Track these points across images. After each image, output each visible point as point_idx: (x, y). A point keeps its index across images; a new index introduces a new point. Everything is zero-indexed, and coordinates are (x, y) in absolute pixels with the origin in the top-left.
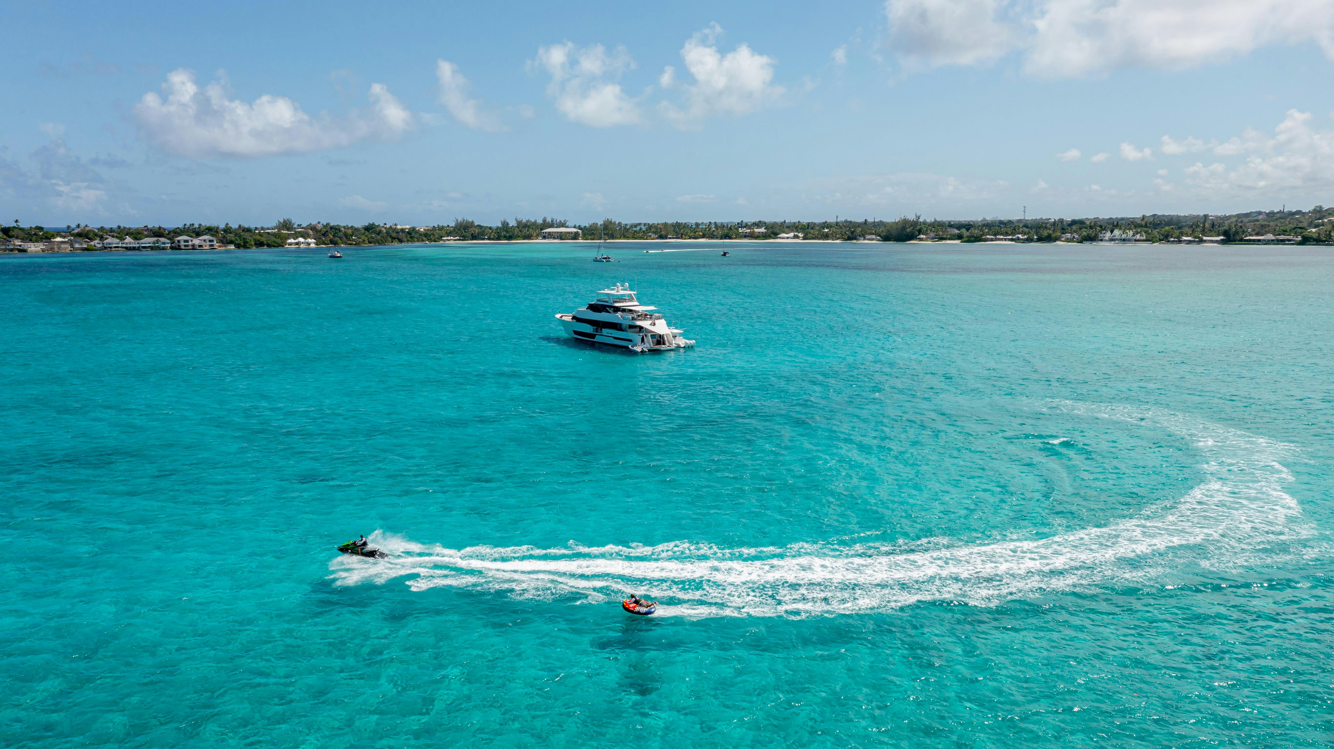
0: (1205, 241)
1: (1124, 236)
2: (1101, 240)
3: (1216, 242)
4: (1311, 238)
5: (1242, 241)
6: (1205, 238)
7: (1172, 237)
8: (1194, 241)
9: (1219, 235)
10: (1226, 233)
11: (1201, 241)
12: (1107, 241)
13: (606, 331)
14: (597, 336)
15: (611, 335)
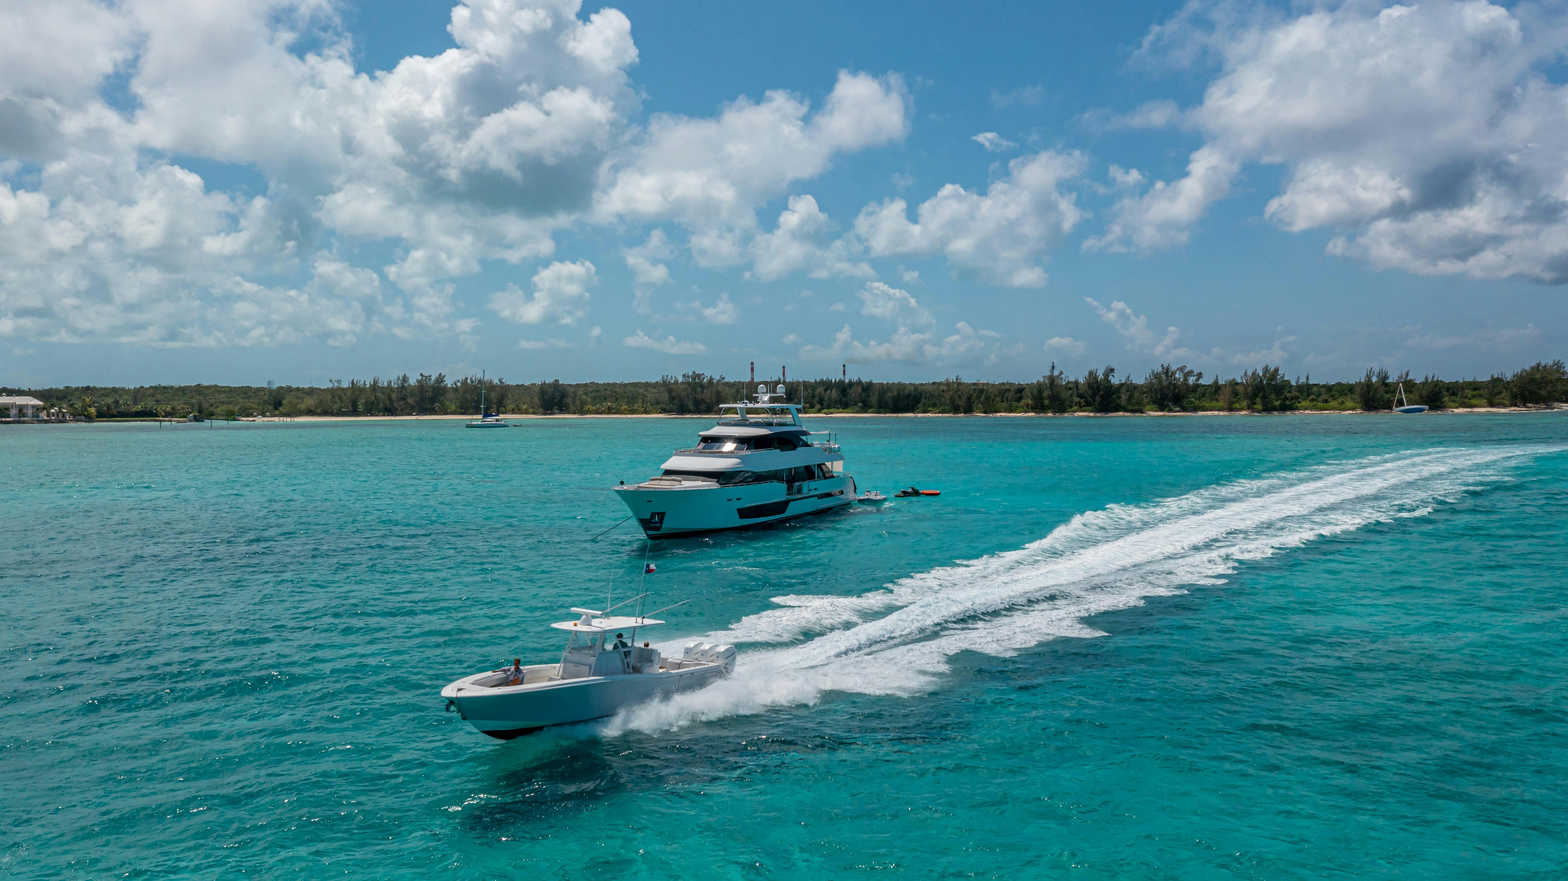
13: (809, 487)
14: (791, 503)
15: (813, 493)
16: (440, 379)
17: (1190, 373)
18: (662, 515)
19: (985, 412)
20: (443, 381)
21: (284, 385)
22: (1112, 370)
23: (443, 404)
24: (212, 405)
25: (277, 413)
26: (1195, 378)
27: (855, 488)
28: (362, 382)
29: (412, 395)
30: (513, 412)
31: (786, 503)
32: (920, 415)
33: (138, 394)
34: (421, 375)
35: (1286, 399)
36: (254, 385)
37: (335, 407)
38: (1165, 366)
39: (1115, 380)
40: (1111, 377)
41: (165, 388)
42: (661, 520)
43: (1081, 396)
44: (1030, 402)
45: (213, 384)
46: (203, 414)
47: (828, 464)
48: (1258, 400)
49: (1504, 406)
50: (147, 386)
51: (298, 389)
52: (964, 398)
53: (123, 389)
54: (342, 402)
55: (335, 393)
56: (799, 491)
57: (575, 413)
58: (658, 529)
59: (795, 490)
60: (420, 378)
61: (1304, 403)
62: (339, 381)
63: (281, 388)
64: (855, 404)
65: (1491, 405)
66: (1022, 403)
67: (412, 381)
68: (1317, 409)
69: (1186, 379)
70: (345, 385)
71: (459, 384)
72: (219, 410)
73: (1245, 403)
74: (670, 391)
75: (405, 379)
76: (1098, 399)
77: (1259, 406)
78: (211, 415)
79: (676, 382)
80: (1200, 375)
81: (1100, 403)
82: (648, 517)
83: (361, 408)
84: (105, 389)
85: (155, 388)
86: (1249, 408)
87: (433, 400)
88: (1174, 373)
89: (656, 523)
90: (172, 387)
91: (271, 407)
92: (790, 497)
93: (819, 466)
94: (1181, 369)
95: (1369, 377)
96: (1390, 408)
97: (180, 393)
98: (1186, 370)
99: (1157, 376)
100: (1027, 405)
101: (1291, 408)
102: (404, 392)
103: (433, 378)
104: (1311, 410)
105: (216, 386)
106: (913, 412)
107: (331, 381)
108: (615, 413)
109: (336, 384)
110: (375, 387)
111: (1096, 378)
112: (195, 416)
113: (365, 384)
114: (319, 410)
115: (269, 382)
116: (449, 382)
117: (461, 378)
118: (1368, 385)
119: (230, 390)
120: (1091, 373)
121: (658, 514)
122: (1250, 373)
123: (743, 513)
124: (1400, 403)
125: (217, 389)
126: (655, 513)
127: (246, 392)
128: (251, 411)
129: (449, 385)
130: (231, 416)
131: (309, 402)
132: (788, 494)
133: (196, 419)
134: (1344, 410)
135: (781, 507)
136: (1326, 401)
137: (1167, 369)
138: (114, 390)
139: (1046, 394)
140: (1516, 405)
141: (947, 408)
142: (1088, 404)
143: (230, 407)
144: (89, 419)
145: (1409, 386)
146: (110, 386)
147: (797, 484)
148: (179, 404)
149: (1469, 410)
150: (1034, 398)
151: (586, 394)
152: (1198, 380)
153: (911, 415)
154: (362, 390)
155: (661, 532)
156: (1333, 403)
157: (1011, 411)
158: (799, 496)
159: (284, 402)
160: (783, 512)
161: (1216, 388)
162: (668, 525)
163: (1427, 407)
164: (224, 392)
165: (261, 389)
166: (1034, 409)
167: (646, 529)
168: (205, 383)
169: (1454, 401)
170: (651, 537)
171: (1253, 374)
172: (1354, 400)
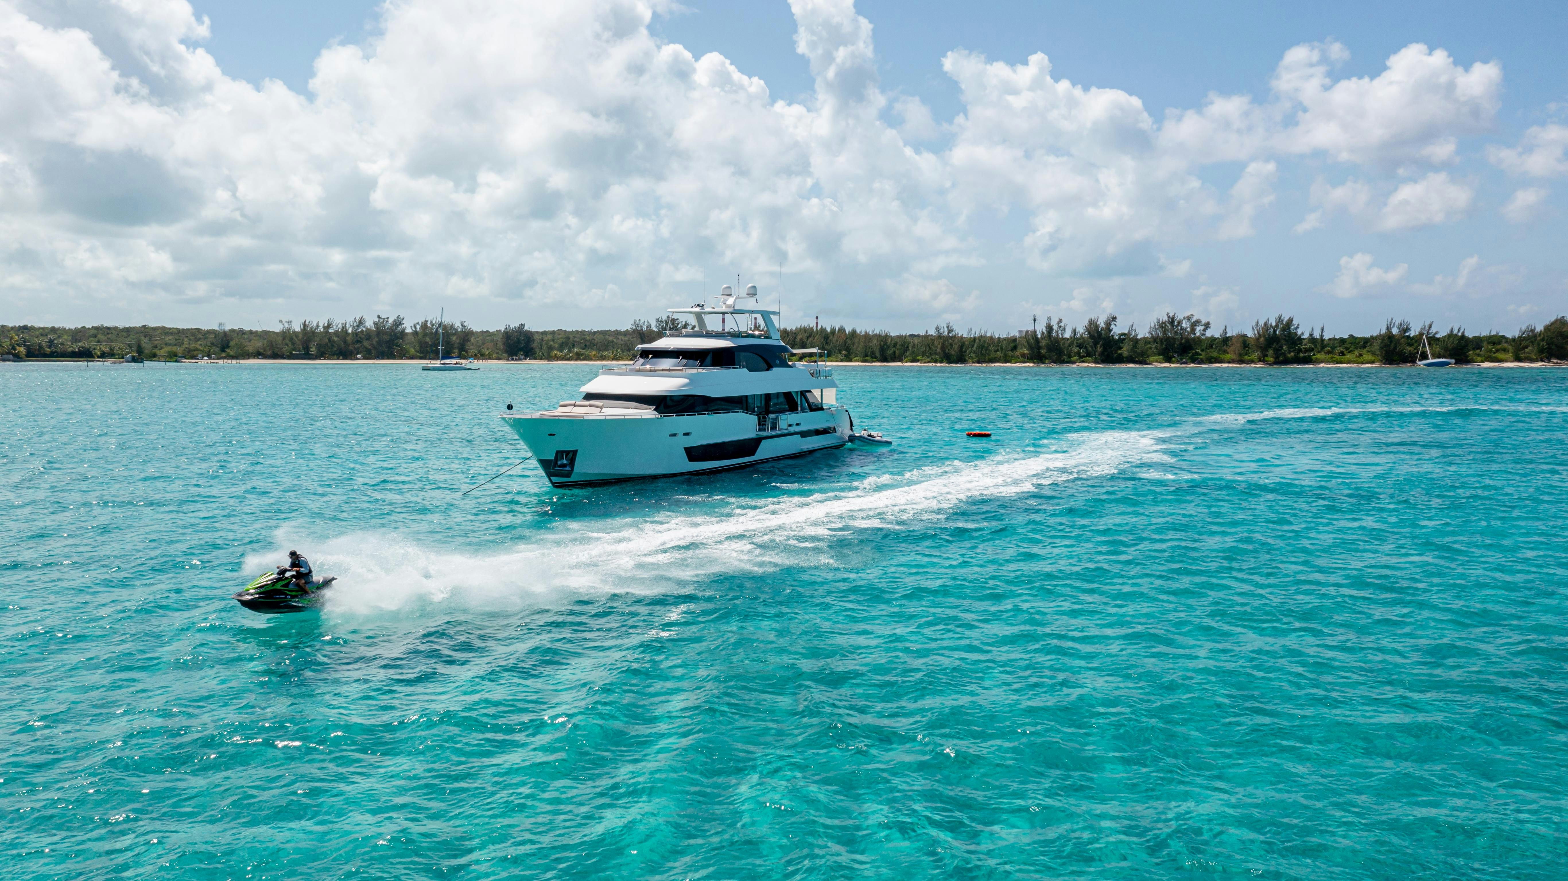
13: (786, 420)
14: (764, 442)
15: (795, 429)
16: (398, 322)
17: (1198, 322)
18: (572, 456)
19: (979, 362)
20: (401, 324)
21: (236, 328)
22: (1114, 319)
23: (403, 349)
24: (156, 347)
25: (224, 355)
26: (1202, 328)
27: (852, 425)
28: (315, 324)
29: (369, 338)
30: (476, 357)
31: (757, 442)
32: (908, 364)
33: (78, 334)
34: (379, 317)
35: (1300, 350)
36: (205, 327)
37: (286, 350)
38: (1171, 315)
39: (1118, 330)
40: (1113, 326)
41: (108, 328)
42: (572, 462)
43: (1080, 346)
44: (1026, 352)
45: (160, 325)
46: (140, 355)
47: (816, 393)
48: (1271, 352)
49: (1532, 361)
50: (88, 326)
51: (251, 332)
52: (956, 347)
53: (64, 329)
54: (293, 344)
55: (287, 335)
56: (774, 427)
57: (541, 359)
58: (568, 476)
59: (769, 424)
60: (377, 320)
61: (1319, 356)
62: (290, 322)
63: (233, 331)
64: (840, 351)
65: (1519, 360)
66: (1017, 353)
67: (369, 324)
68: (1333, 362)
69: (1193, 330)
70: (297, 327)
71: (418, 327)
72: (162, 352)
73: (1255, 355)
75: (361, 322)
76: (1099, 349)
77: (1270, 359)
78: (153, 357)
80: (1207, 326)
81: (1102, 354)
82: (552, 458)
83: (313, 350)
84: (43, 329)
85: (97, 329)
86: (1260, 360)
87: (390, 344)
88: (1180, 322)
89: (564, 466)
90: (116, 328)
91: (217, 349)
92: (762, 434)
93: (803, 394)
94: (1189, 318)
95: (1389, 329)
96: (1413, 362)
97: (124, 334)
98: (1194, 320)
99: (1162, 325)
100: (1023, 355)
101: (1307, 361)
102: (360, 335)
103: (391, 321)
104: (1327, 362)
105: (163, 328)
106: (901, 360)
107: (281, 321)
108: (584, 359)
109: (286, 325)
110: (328, 330)
111: (1097, 326)
112: (133, 357)
113: (318, 326)
114: (269, 353)
115: (220, 324)
116: (407, 326)
117: (421, 321)
118: (1389, 336)
119: (179, 332)
120: (1091, 322)
121: (567, 452)
122: (1262, 323)
123: (693, 454)
124: (1424, 357)
125: (165, 331)
126: (562, 452)
127: (195, 334)
128: (195, 353)
129: (409, 330)
130: (173, 357)
131: (258, 344)
132: (760, 430)
133: (134, 360)
134: (1363, 363)
135: (749, 446)
136: (1343, 354)
137: (1173, 319)
138: (53, 330)
139: (1043, 343)
140: (1542, 360)
141: (938, 357)
142: (1088, 354)
143: (175, 349)
144: (17, 358)
145: (1433, 340)
146: (49, 325)
147: (772, 416)
148: (117, 345)
149: (1496, 364)
150: (1031, 347)
151: (553, 340)
152: (1205, 330)
153: (899, 364)
154: (313, 333)
155: (573, 478)
156: (1349, 356)
157: (1006, 361)
158: (774, 433)
159: (232, 343)
160: (753, 454)
161: (1226, 340)
162: (583, 468)
163: (1453, 361)
164: (172, 334)
165: (212, 332)
166: (1030, 359)
167: (549, 475)
168: (152, 324)
169: (1479, 355)
170: (556, 485)
171: (1266, 324)
172: (1373, 354)
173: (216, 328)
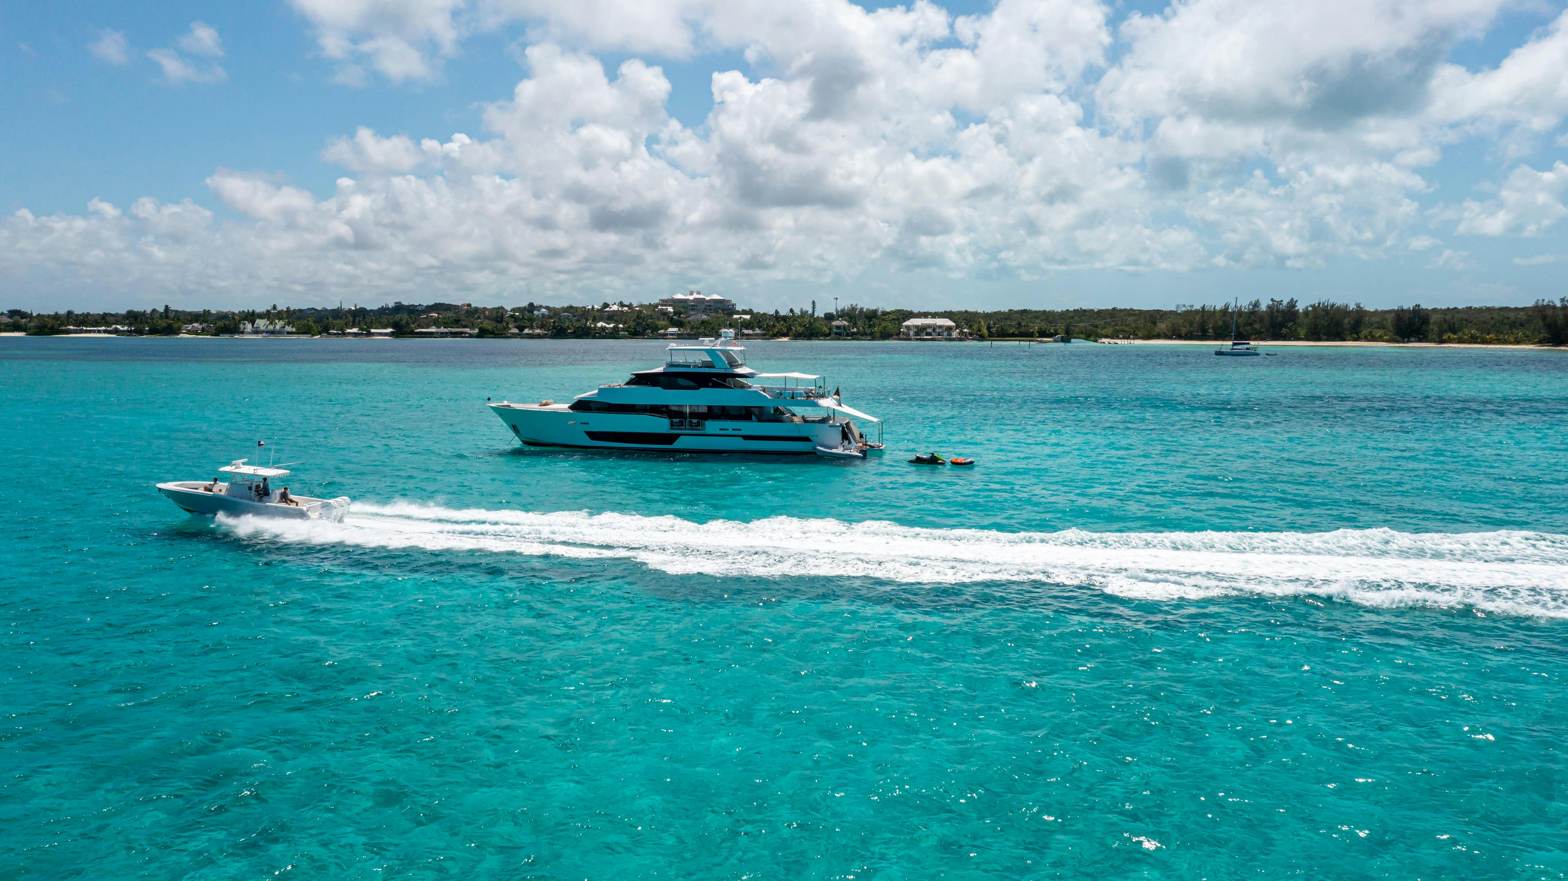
0: (373, 334)
1: (271, 327)
2: (242, 333)
3: (386, 334)
4: (488, 330)
5: (413, 334)
6: (373, 331)
7: (333, 329)
8: (362, 334)
9: (385, 327)
10: (395, 325)
11: (369, 334)
12: (249, 333)
13: (718, 426)
16: (1292, 304)
20: (1294, 306)
23: (1293, 329)
29: (1261, 320)
30: (1366, 339)
34: (1272, 300)
37: (1184, 331)
46: (1068, 336)
55: (1187, 317)
57: (1433, 342)
60: (1271, 303)
62: (1194, 303)
67: (1263, 306)
70: (1196, 308)
71: (1310, 309)
74: (1544, 318)
75: (1256, 304)
79: (1554, 307)
83: (1209, 332)
87: (1282, 325)
102: (1253, 317)
103: (1285, 303)
110: (1225, 312)
112: (1062, 337)
113: (1217, 308)
116: (1300, 307)
117: (1313, 302)
129: (1300, 310)
133: (1062, 340)
135: (671, 438)
144: (982, 338)
154: (1213, 314)
160: (671, 444)
173: (1174, 309)
